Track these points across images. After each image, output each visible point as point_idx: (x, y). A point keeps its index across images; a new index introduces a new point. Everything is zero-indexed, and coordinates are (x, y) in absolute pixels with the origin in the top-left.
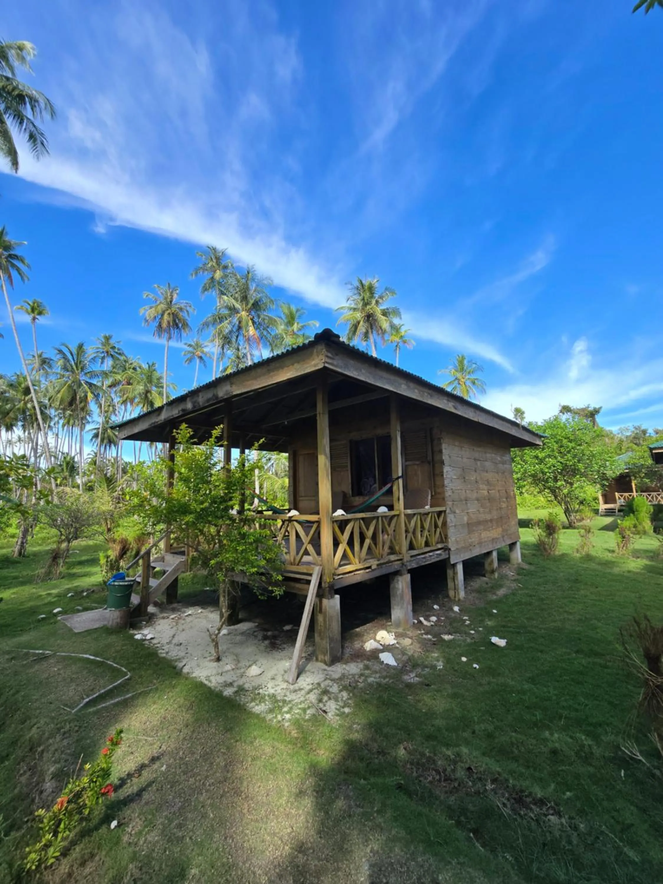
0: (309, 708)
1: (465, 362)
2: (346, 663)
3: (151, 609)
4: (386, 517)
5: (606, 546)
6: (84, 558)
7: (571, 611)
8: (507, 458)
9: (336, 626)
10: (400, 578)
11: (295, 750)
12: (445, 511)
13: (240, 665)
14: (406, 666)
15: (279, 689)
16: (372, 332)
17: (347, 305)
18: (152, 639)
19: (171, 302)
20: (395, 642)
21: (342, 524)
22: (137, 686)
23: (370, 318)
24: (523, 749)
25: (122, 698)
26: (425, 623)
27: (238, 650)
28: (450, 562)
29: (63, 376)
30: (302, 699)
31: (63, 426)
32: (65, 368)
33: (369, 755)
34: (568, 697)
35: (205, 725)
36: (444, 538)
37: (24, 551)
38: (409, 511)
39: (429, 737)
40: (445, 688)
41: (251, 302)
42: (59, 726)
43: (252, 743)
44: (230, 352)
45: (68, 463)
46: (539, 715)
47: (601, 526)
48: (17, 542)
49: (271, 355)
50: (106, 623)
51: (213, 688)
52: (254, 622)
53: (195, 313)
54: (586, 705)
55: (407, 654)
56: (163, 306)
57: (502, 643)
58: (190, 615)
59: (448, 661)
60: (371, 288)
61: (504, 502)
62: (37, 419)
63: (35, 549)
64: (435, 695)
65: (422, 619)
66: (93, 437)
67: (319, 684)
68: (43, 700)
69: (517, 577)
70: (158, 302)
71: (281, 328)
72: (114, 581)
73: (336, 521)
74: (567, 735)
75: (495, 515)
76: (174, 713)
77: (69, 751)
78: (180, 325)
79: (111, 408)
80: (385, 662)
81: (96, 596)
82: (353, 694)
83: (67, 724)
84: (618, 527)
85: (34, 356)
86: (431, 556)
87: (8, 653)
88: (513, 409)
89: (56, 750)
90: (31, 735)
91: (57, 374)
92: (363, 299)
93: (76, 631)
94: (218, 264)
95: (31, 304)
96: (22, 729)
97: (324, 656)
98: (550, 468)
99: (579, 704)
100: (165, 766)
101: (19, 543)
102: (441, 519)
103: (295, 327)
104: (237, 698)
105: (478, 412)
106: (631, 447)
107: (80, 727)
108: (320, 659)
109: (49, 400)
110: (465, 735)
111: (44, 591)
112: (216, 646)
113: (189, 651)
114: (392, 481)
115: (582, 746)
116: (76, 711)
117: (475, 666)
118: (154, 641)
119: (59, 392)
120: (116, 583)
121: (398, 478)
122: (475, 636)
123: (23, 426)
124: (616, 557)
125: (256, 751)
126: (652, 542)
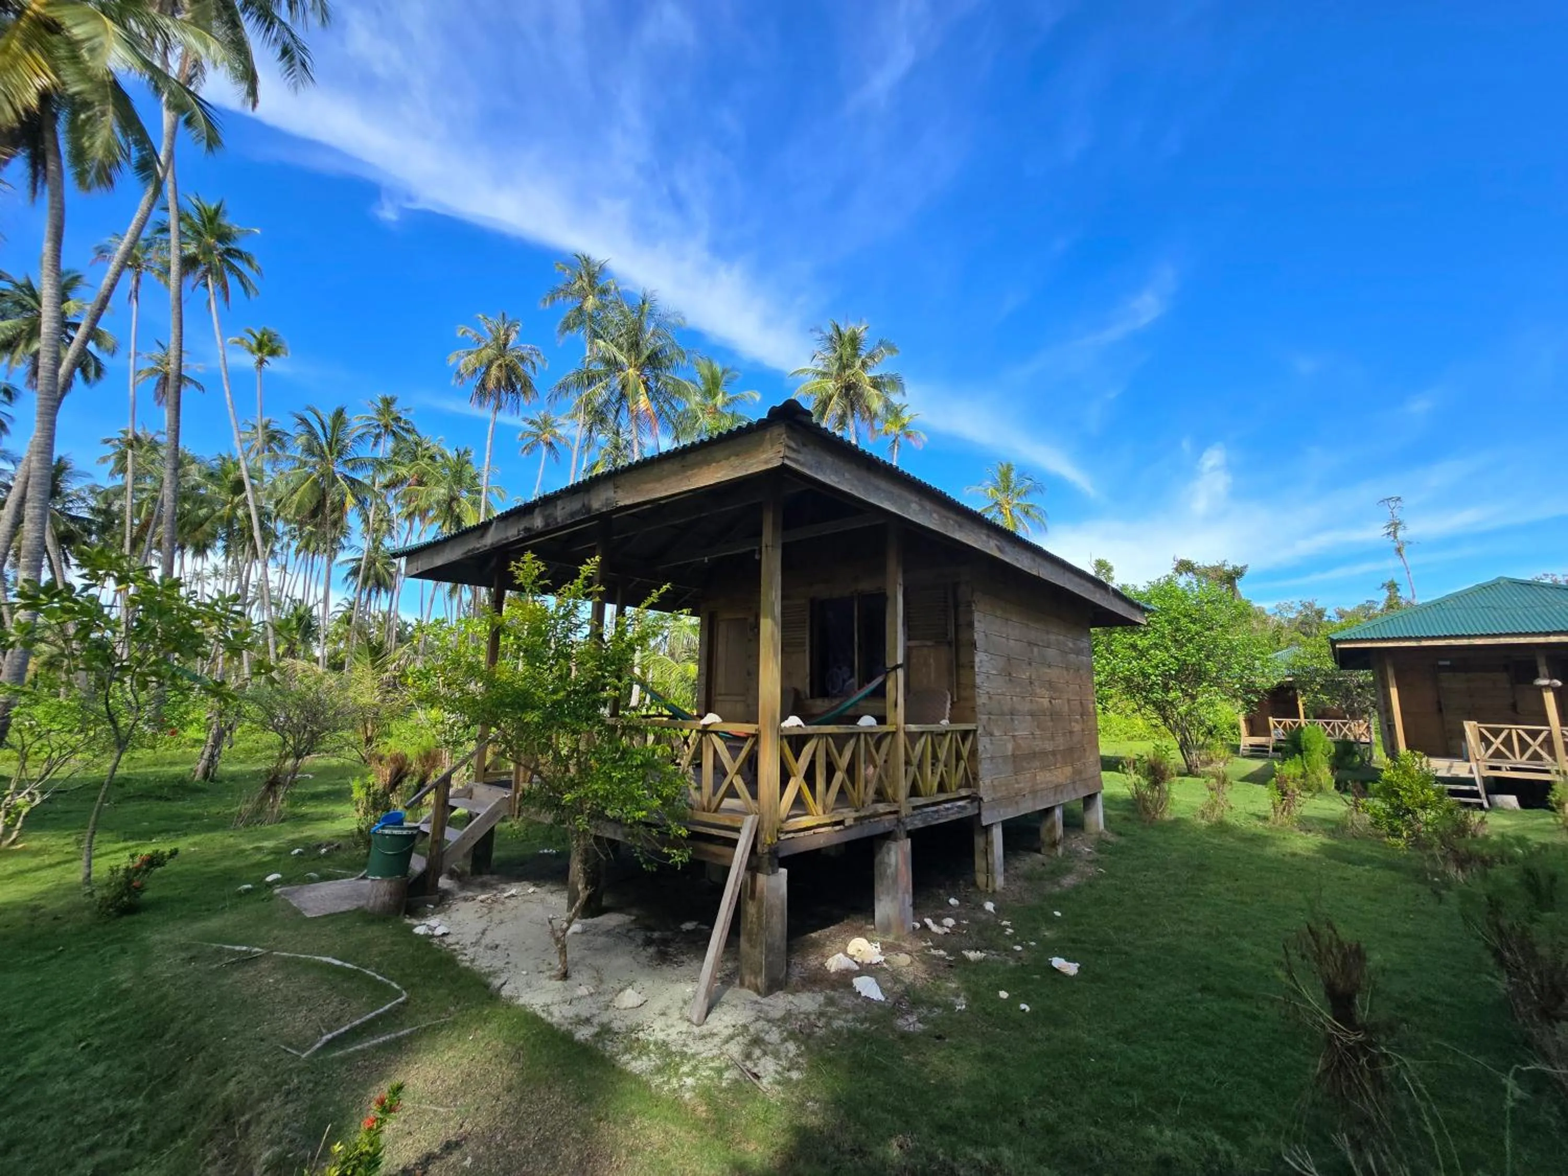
0: (727, 1068)
1: (1013, 475)
2: (794, 992)
3: (444, 882)
4: (872, 734)
5: (1252, 808)
6: (322, 788)
7: (1191, 918)
8: (1084, 644)
9: (778, 923)
10: (893, 846)
11: (705, 1139)
12: (975, 731)
13: (604, 986)
14: (900, 1003)
15: (673, 1032)
16: (853, 416)
17: (812, 367)
18: (444, 935)
19: (505, 345)
20: (882, 958)
21: (796, 742)
22: (420, 1017)
23: (850, 391)
24: (1109, 1156)
25: (393, 1035)
26: (934, 928)
27: (600, 961)
28: (980, 820)
29: (305, 464)
30: (716, 1052)
31: (298, 551)
32: (309, 450)
33: (835, 1155)
34: (1187, 1069)
35: (543, 1090)
36: (971, 780)
37: (214, 770)
38: (913, 728)
39: (942, 1128)
40: (971, 1045)
41: (646, 353)
42: (278, 1079)
43: (627, 1123)
44: (602, 438)
45: (300, 619)
46: (1137, 1097)
47: (1243, 775)
48: (203, 754)
49: (675, 445)
50: (362, 903)
51: (556, 1026)
52: (630, 914)
53: (547, 368)
54: (1221, 1083)
55: (903, 982)
56: (490, 352)
57: (1071, 969)
58: (513, 896)
59: (974, 996)
60: (854, 340)
61: (1076, 721)
62: (252, 537)
63: (231, 769)
64: (952, 1055)
65: (928, 921)
66: (349, 574)
67: (745, 1027)
68: (248, 1034)
69: (1096, 855)
70: (483, 345)
71: (695, 400)
72: (383, 827)
73: (787, 737)
74: (1188, 1134)
75: (1061, 742)
76: (486, 1066)
77: (296, 1125)
78: (519, 387)
79: (385, 525)
80: (863, 994)
81: (344, 856)
82: (807, 1048)
83: (294, 1076)
84: (1274, 776)
85: (254, 427)
86: (948, 809)
87: (187, 948)
88: (1093, 562)
89: (274, 1121)
90: (225, 1093)
91: (294, 459)
92: (841, 358)
93: (308, 915)
94: (592, 284)
95: (258, 336)
96: (208, 1084)
97: (756, 978)
98: (1157, 667)
99: (1208, 1080)
100: (469, 1158)
101: (206, 756)
102: (968, 744)
103: (719, 400)
104: (600, 1045)
105: (1038, 560)
106: (1297, 639)
107: (316, 1084)
108: (747, 983)
109: (277, 504)
110: (1007, 1126)
111: (249, 842)
112: (563, 951)
113: (512, 959)
114: (886, 672)
115: (1214, 1152)
116: (308, 1056)
117: (1023, 1006)
118: (449, 940)
119: (295, 491)
120: (387, 831)
121: (896, 667)
122: (1023, 955)
123: (227, 549)
124: (1271, 829)
125: (636, 1138)
126: (1333, 805)
